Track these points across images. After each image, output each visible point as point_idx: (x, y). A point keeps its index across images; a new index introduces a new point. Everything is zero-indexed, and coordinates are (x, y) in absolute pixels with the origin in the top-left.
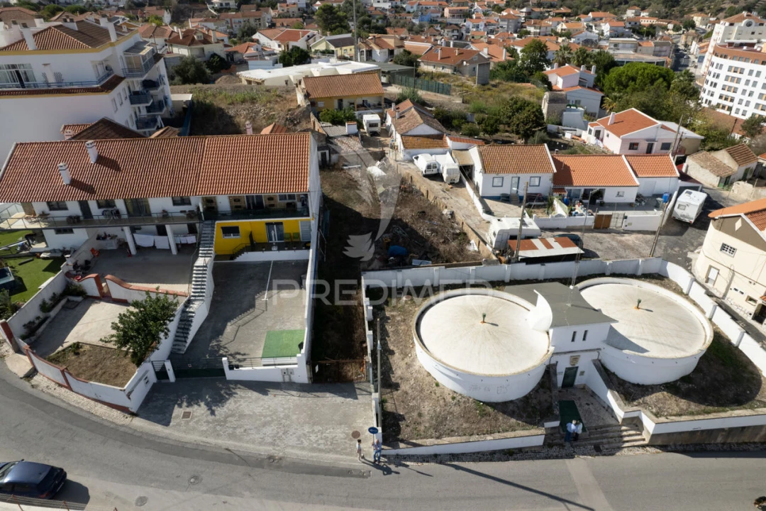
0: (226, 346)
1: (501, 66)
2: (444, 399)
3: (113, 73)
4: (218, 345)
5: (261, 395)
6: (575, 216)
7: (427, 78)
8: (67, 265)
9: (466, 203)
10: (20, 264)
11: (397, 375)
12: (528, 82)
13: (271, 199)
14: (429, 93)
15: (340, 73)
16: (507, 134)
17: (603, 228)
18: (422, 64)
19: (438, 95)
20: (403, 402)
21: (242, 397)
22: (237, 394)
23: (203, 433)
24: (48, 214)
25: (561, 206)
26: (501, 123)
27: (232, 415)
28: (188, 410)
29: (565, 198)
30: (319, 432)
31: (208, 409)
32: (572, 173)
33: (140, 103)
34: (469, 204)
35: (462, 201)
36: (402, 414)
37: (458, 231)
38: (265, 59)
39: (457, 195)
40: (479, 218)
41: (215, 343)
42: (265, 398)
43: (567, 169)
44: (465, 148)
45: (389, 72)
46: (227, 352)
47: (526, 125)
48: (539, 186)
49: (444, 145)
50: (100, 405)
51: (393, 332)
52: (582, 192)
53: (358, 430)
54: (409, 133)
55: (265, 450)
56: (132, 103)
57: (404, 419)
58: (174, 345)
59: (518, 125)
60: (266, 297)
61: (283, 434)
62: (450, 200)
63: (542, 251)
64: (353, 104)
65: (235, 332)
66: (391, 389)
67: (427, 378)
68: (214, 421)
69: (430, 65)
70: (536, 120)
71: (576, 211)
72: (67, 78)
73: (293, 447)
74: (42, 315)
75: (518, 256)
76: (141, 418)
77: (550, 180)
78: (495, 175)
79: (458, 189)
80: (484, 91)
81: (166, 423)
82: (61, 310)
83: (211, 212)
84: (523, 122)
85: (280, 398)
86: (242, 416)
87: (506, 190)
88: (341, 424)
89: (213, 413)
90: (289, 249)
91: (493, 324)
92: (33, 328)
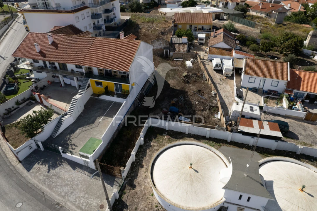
0: (72, 140)
1: (294, 14)
2: (152, 205)
3: (85, 4)
4: (69, 138)
5: (72, 169)
6: (293, 109)
7: (249, 18)
8: (33, 86)
9: (230, 89)
10: (24, 82)
11: (137, 181)
12: (308, 24)
13: (115, 72)
14: (244, 26)
15: (203, 12)
16: (277, 53)
17: (311, 121)
18: (251, 11)
19: (248, 27)
20: (132, 197)
21: (64, 168)
22: (62, 165)
23: (39, 180)
24: (33, 64)
25: (286, 102)
26: (275, 46)
27: (55, 176)
28: (41, 166)
29: (292, 97)
30: (86, 198)
31: (48, 169)
32: (302, 82)
33: (95, 19)
34: (231, 90)
35: (228, 88)
36: (128, 204)
37: (213, 105)
38: (175, 4)
39: (227, 84)
40: (233, 99)
41: (69, 137)
42: (73, 171)
43: (300, 79)
44: (242, 58)
45: (228, 14)
46: (70, 143)
47: (288, 49)
48: (277, 86)
49: (230, 55)
50: (12, 153)
51: (149, 155)
52: (305, 95)
53: (104, 204)
54: (214, 46)
55: (58, 199)
56: (92, 19)
57: (127, 208)
58: (53, 133)
59: (283, 48)
60: (101, 119)
61: (71, 193)
62: (222, 85)
63: (255, 129)
64: (197, 28)
65: (79, 134)
66: (131, 187)
67: (150, 189)
68: (47, 176)
69: (255, 12)
70: (295, 47)
71: (296, 106)
72: (62, 6)
73: (71, 202)
74: (16, 106)
75: (238, 129)
76: (22, 164)
77: (285, 84)
78: (250, 76)
79: (229, 80)
80: (277, 27)
81: (28, 170)
82: (26, 105)
83: (89, 74)
84: (286, 47)
85: (79, 173)
86: (59, 177)
87: (256, 85)
88: (98, 198)
89: (49, 172)
90: (122, 98)
91: (196, 171)
92: (9, 111)
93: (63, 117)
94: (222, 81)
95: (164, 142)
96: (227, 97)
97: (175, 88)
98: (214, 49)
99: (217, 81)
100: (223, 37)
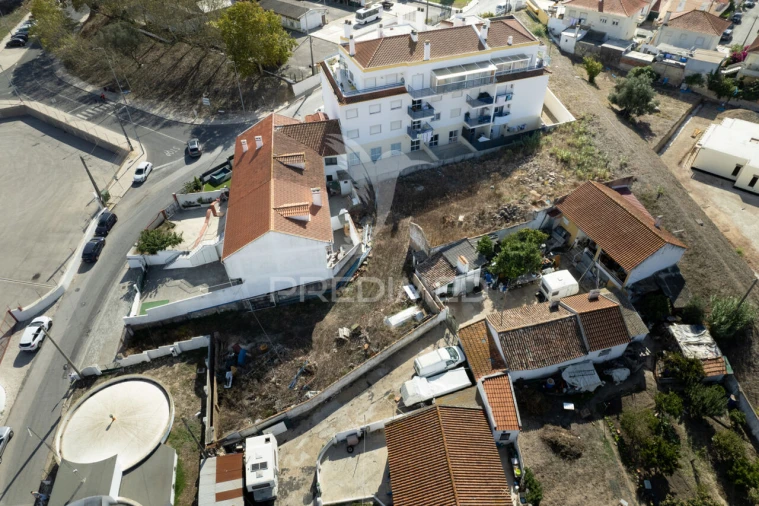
0: (164, 286)
23: (112, 299)
60: (203, 288)
61: (103, 332)
81: (122, 281)
89: (122, 298)
91: (109, 427)
92: (189, 205)
93: (184, 253)
94: (386, 398)
95: (184, 377)
96: (334, 424)
97: (314, 333)
98: (484, 331)
99: (380, 388)
100: (534, 324)
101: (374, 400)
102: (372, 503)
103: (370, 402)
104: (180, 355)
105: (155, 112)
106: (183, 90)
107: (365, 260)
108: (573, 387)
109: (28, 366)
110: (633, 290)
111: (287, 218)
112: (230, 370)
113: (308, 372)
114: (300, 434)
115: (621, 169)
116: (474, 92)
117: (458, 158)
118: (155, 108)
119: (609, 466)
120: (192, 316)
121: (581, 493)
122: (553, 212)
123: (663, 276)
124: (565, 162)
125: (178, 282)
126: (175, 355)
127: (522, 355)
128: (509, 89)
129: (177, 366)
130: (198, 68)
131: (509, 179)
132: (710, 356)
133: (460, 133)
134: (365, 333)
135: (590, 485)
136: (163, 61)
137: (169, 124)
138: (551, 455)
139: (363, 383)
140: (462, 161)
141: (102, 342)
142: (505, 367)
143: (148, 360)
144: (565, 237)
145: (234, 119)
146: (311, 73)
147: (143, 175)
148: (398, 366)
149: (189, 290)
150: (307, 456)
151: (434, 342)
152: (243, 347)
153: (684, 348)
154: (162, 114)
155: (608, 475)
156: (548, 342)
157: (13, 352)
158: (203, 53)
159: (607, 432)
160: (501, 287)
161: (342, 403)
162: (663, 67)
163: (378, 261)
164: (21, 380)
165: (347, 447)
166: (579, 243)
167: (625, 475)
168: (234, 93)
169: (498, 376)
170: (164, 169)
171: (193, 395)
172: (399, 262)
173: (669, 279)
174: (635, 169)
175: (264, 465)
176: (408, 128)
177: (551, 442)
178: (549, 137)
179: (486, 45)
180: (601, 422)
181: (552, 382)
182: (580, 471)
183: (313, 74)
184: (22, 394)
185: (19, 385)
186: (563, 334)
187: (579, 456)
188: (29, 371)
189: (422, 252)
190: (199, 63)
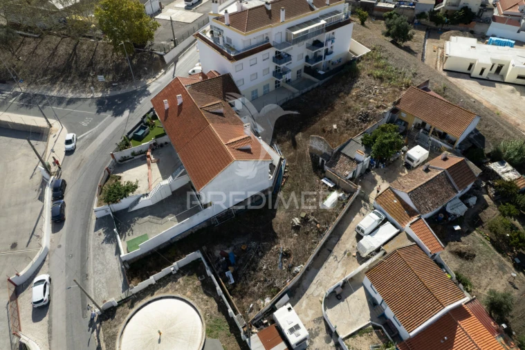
0: (136, 224)
5: (115, 253)
10: (158, 127)
21: (112, 248)
22: (113, 245)
23: (94, 245)
27: (103, 250)
28: (102, 233)
30: (103, 286)
31: (104, 240)
35: (339, 272)
37: (276, 285)
39: (346, 265)
41: (136, 219)
44: (415, 240)
46: (133, 226)
49: (403, 222)
54: (395, 191)
55: (91, 271)
57: (113, 319)
60: (171, 218)
61: (100, 273)
65: (145, 221)
68: (99, 245)
73: (94, 281)
74: (131, 156)
76: (96, 222)
78: (370, 282)
79: (355, 262)
85: (115, 261)
86: (104, 253)
88: (108, 293)
89: (103, 243)
92: (124, 159)
93: (143, 196)
94: (346, 256)
95: (191, 286)
96: (320, 284)
97: (274, 228)
98: (393, 195)
99: (339, 251)
100: (425, 182)
101: (339, 260)
102: (371, 326)
103: (336, 262)
104: (178, 272)
105: (54, 93)
106: (70, 73)
107: (285, 169)
108: (455, 215)
109: (46, 319)
110: (459, 148)
111: (238, 149)
112: (228, 270)
113: (286, 255)
114: (299, 298)
115: (414, 77)
116: (310, 41)
117: (310, 88)
118: (52, 91)
119: (492, 257)
120: (174, 240)
121: (486, 277)
122: (394, 111)
123: (472, 136)
124: (381, 78)
125: (146, 218)
126: (175, 272)
127: (426, 203)
128: (331, 35)
129: (180, 280)
130: (75, 54)
131: (350, 96)
132: (517, 177)
133: (303, 71)
134: (312, 218)
135: (488, 271)
136: (39, 52)
137: (71, 101)
138: (460, 260)
139: (326, 251)
140: (312, 89)
141: (103, 281)
142: (418, 214)
143: (154, 282)
144: (404, 125)
145: (126, 89)
146: (173, 45)
147: (73, 145)
148: (343, 233)
149: (160, 222)
150: (313, 312)
151: (358, 211)
152: (227, 251)
153: (503, 176)
154: (62, 94)
155: (494, 262)
156: (435, 191)
157: (26, 310)
158: (74, 42)
159: (481, 237)
160: (381, 165)
161: (318, 268)
162: (401, 10)
163: (294, 168)
164: (46, 331)
165: (336, 297)
166: (415, 127)
167: (503, 259)
168: (117, 68)
169: (416, 221)
170: (87, 136)
171: (205, 297)
172: (307, 165)
173: (475, 137)
174: (423, 75)
175: (297, 327)
176: (274, 72)
177: (457, 252)
178: (360, 64)
179: (315, 7)
180: (475, 232)
181: (442, 216)
182: (480, 265)
183: (175, 46)
184: (53, 342)
185: (47, 335)
186: (442, 185)
187: (474, 256)
188: (50, 323)
189: (325, 154)
190: (74, 50)
